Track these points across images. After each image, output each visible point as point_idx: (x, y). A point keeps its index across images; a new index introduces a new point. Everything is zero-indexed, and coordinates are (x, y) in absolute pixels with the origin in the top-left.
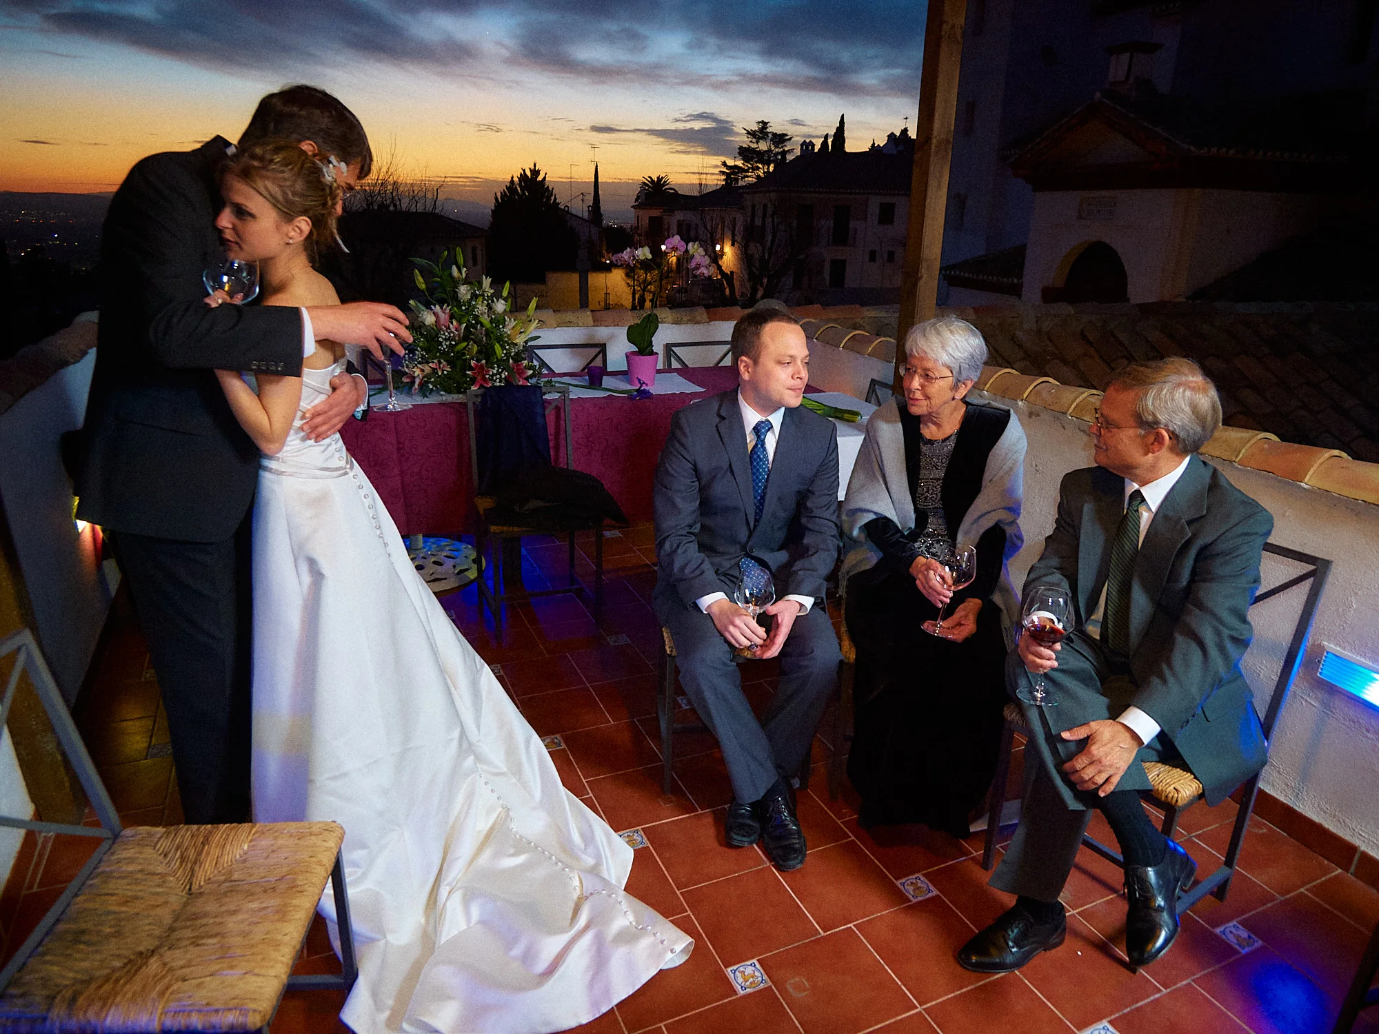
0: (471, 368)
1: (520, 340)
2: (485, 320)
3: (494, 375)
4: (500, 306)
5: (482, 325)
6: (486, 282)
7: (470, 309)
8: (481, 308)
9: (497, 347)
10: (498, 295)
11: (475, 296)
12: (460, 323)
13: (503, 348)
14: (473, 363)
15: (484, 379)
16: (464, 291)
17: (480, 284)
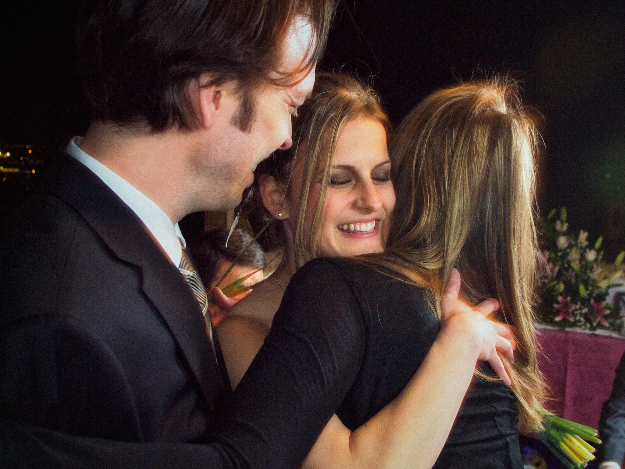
0: (558, 303)
1: (603, 284)
2: (576, 265)
3: (576, 310)
4: (591, 256)
5: (573, 270)
6: (583, 236)
7: (565, 254)
8: (574, 255)
9: (582, 289)
10: (591, 246)
11: (570, 246)
12: (555, 265)
13: (587, 289)
14: (560, 299)
15: (567, 313)
16: (562, 241)
17: (577, 237)
